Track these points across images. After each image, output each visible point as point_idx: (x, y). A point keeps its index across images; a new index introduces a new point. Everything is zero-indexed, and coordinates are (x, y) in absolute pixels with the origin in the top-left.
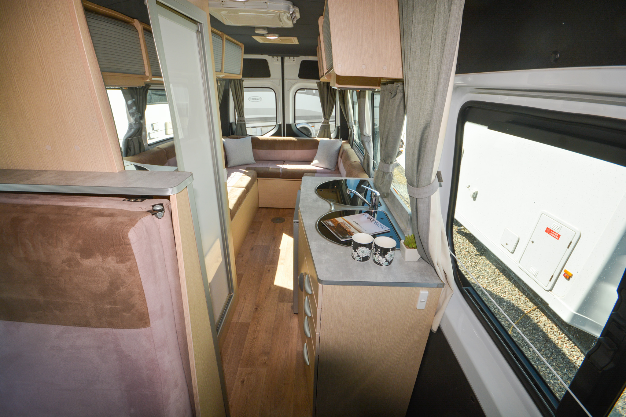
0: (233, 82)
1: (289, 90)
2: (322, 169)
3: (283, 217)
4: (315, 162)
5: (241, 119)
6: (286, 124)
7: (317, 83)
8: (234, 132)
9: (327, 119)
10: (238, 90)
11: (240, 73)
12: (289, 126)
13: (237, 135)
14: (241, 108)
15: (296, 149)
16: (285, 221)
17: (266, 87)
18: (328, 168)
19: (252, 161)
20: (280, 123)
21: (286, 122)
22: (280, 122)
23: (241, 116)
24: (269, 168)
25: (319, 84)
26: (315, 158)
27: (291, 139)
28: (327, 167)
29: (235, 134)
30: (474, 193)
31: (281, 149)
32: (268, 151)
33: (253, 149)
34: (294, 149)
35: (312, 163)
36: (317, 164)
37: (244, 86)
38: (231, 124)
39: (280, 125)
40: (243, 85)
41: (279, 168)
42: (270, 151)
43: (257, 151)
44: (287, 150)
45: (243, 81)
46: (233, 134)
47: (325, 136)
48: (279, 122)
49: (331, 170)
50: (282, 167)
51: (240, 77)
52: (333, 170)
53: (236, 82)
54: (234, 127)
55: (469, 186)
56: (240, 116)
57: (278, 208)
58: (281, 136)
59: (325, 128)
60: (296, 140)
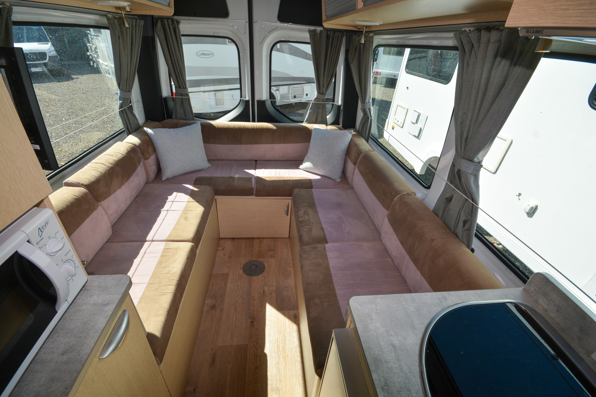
0: (159, 24)
1: (262, 43)
2: (319, 177)
3: (261, 260)
4: (306, 165)
5: (181, 91)
6: (257, 101)
7: (310, 31)
8: (172, 114)
9: (323, 94)
10: (171, 40)
11: (169, 4)
12: (262, 103)
13: (176, 118)
14: (180, 73)
15: (275, 143)
16: (266, 270)
17: (221, 35)
18: (329, 176)
19: (205, 164)
20: (247, 99)
21: (257, 98)
22: (248, 97)
23: (182, 87)
24: (233, 178)
25: (312, 33)
26: (306, 158)
27: (267, 127)
28: (327, 175)
29: (174, 116)
30: (532, 208)
31: (252, 143)
32: (229, 146)
33: (204, 143)
34: (272, 143)
35: (301, 166)
36: (311, 168)
37: (182, 33)
38: (166, 99)
39: (247, 102)
40: (179, 30)
41: (250, 177)
42: (233, 146)
43: (212, 146)
44: (261, 143)
45: (178, 22)
46: (170, 117)
47: (319, 120)
48: (245, 98)
49: (335, 180)
50: (254, 174)
51: (170, 12)
52: (339, 180)
53: (166, 23)
54: (171, 104)
55: (520, 195)
56: (180, 87)
57: (250, 238)
58: (249, 121)
59: (319, 108)
60: (275, 128)
